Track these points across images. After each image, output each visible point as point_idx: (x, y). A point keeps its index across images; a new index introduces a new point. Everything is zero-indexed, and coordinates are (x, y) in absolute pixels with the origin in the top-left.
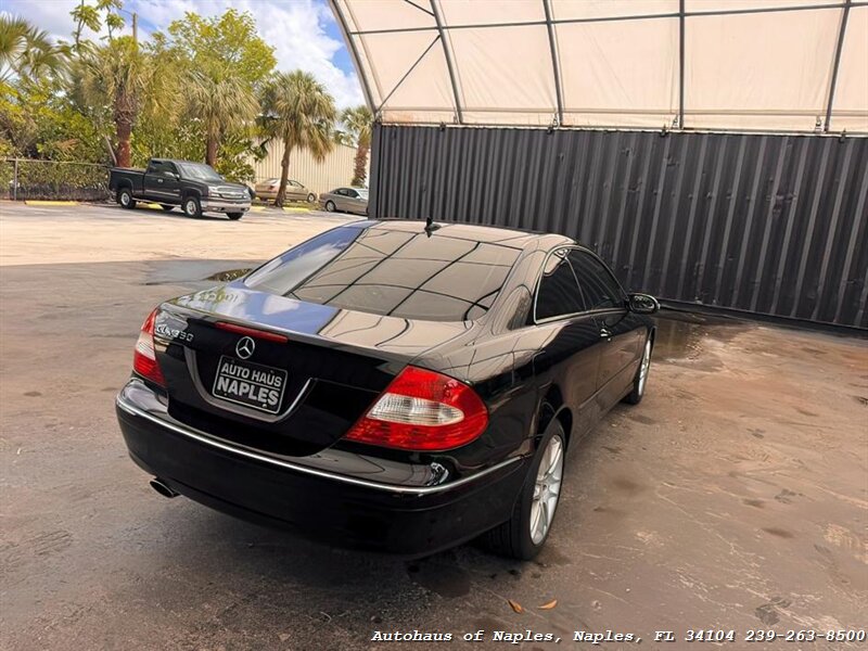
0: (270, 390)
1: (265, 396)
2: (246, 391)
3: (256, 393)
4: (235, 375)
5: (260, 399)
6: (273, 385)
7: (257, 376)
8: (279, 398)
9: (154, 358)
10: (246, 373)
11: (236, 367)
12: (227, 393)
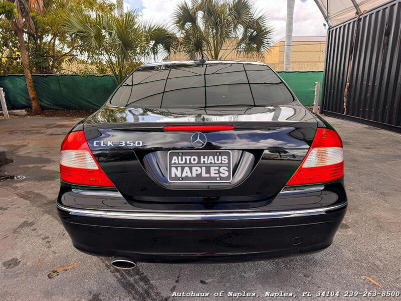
0: (220, 167)
1: (217, 172)
2: (199, 172)
3: (208, 172)
4: (186, 163)
5: (212, 175)
6: (221, 163)
7: (206, 160)
8: (229, 171)
9: (96, 168)
10: (194, 160)
11: (184, 157)
12: (181, 177)
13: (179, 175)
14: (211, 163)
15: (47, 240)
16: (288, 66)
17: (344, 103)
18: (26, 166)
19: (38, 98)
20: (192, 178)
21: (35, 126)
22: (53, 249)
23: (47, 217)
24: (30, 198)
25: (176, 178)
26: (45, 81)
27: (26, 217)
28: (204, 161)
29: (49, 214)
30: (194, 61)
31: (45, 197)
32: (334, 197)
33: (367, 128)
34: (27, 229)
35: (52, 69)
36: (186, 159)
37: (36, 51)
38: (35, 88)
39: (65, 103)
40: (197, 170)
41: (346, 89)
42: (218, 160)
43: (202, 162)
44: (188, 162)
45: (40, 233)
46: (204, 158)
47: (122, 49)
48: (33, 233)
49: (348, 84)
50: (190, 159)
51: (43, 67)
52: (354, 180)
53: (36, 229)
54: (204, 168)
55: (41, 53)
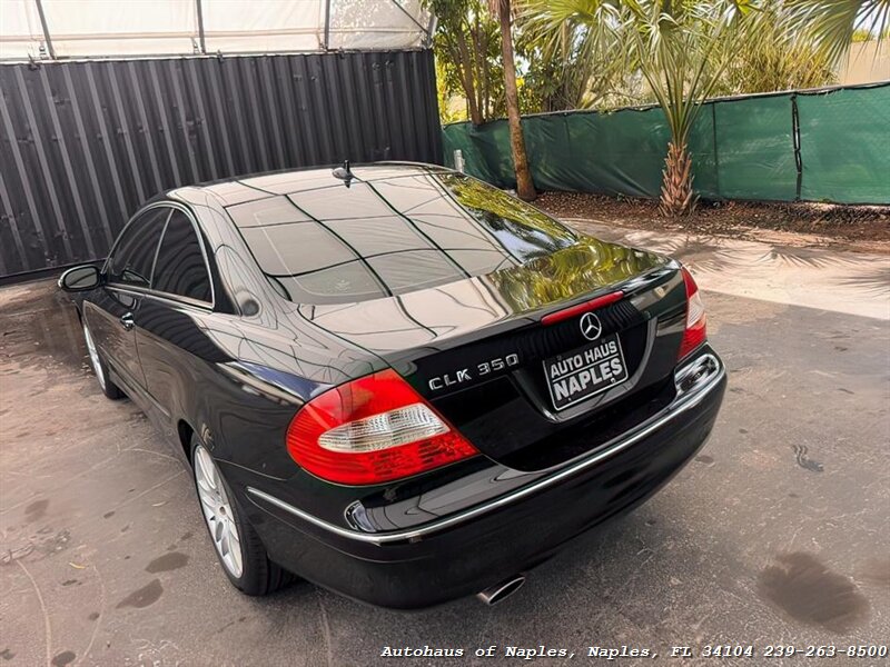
0: (610, 360)
2: (588, 379)
3: (599, 374)
4: (569, 370)
5: (606, 377)
6: (610, 354)
11: (564, 362)
12: (570, 396)
13: (566, 394)
14: (599, 359)
20: (582, 393)
25: (564, 400)
28: (590, 359)
36: (567, 364)
40: (585, 377)
42: (605, 351)
43: (588, 362)
44: (572, 368)
46: (588, 353)
50: (573, 362)
54: (592, 371)
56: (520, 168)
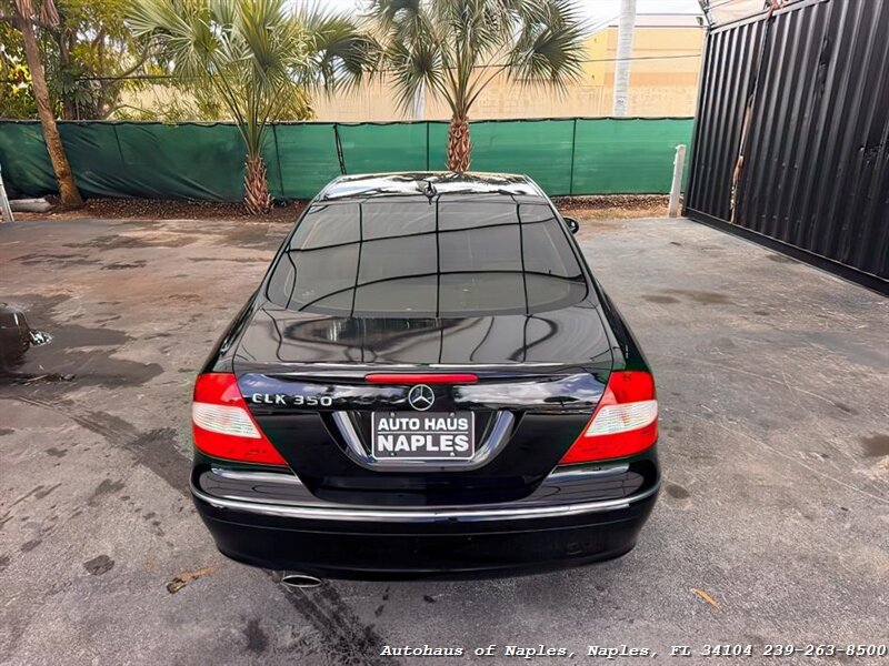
0: (455, 436)
1: (450, 443)
2: (421, 444)
3: (436, 442)
4: (401, 429)
5: (443, 448)
7: (433, 424)
8: (469, 442)
9: (255, 434)
10: (414, 424)
11: (398, 420)
12: (393, 451)
13: (390, 448)
14: (441, 429)
15: (152, 520)
16: (623, 94)
17: (731, 198)
18: (78, 349)
19: (72, 172)
20: (410, 453)
21: (75, 242)
22: (166, 537)
23: (143, 471)
24: (102, 427)
25: (386, 453)
26: (87, 135)
27: (105, 472)
28: (430, 427)
29: (146, 463)
30: (415, 184)
31: (129, 426)
32: (638, 480)
33: (771, 257)
34: (114, 498)
35: (100, 105)
36: (401, 423)
37: (63, 67)
38: (67, 152)
39: (132, 185)
40: (418, 441)
41: (737, 169)
42: (452, 425)
43: (427, 428)
44: (404, 428)
45: (138, 505)
46: (430, 421)
47: (256, 70)
48: (125, 505)
49: (741, 158)
50: (407, 423)
51: (80, 103)
52: (719, 391)
53: (127, 498)
54: (429, 438)
55: (75, 72)
56: (64, 174)
